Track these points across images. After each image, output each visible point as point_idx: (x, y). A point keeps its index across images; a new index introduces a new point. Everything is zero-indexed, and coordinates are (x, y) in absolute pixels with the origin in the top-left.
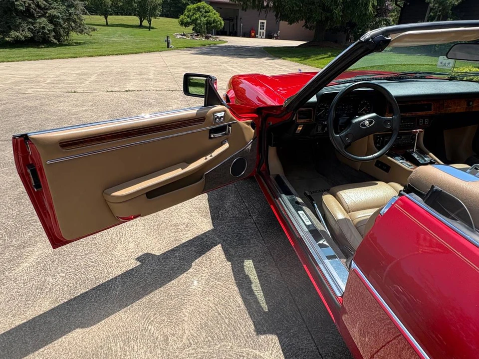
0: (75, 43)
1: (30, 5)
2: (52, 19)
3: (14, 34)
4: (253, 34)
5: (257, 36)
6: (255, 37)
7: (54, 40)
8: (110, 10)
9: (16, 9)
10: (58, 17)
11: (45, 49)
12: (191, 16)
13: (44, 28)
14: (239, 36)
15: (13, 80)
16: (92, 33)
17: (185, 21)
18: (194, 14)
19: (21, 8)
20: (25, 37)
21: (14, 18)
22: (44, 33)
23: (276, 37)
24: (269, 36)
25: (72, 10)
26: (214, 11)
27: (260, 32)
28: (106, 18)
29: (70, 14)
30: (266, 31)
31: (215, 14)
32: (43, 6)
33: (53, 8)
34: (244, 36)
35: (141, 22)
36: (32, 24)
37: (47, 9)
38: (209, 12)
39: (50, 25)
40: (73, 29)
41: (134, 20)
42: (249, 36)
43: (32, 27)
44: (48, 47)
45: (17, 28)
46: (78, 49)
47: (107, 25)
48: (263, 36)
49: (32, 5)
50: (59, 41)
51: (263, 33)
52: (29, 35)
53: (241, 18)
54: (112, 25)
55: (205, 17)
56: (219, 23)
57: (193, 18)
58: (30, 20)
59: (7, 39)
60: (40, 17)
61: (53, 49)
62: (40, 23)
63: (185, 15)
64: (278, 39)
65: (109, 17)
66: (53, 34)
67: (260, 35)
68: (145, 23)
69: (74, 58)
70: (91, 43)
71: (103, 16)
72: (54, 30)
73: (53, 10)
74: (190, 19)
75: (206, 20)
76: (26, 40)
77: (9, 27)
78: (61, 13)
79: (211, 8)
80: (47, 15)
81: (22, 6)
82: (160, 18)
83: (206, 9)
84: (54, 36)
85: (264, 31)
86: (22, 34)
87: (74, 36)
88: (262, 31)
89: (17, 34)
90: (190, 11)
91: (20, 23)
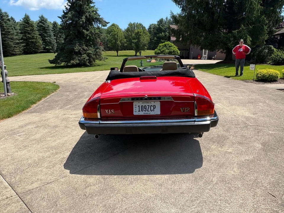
0: (98, 65)
1: (80, 49)
2: (88, 55)
3: (72, 62)
4: (199, 57)
5: (202, 58)
6: (200, 59)
7: (88, 64)
8: (120, 48)
9: (74, 51)
10: (91, 54)
11: (84, 68)
12: (161, 49)
13: (84, 59)
14: (191, 59)
15: (69, 78)
16: (106, 60)
17: (157, 52)
18: (162, 48)
19: (77, 50)
20: (76, 63)
21: (73, 55)
22: (84, 61)
23: (213, 58)
24: (210, 58)
25: (98, 50)
26: (174, 46)
27: (204, 56)
28: (117, 52)
29: (97, 52)
30: (208, 55)
31: (174, 48)
32: (85, 49)
33: (90, 50)
34: (194, 58)
35: (136, 53)
36: (80, 57)
37: (87, 51)
38: (171, 47)
39: (87, 57)
40: (97, 59)
41: (133, 53)
42: (197, 59)
43: (80, 59)
44: (85, 67)
45: (73, 59)
46: (98, 68)
47: (118, 56)
48: (206, 58)
49: (81, 49)
50: (90, 64)
51: (206, 56)
52: (78, 62)
53: (192, 49)
54: (121, 56)
55: (169, 49)
56: (176, 52)
57: (162, 50)
58: (79, 56)
59: (69, 64)
60: (84, 54)
61: (87, 68)
62: (83, 57)
63: (158, 49)
64: (215, 60)
65: (119, 52)
66: (88, 61)
67: (204, 58)
68: (138, 54)
69: (94, 71)
70: (105, 65)
71: (116, 52)
72: (89, 59)
73: (89, 51)
74: (160, 51)
75: (169, 51)
76: (76, 64)
77: (71, 59)
78: (93, 52)
79: (173, 44)
80: (87, 53)
81: (77, 49)
82: (147, 51)
83: (170, 45)
84: (88, 62)
85: (207, 55)
86: (75, 62)
87: (97, 62)
88: (205, 55)
89: (73, 62)
90: (161, 47)
91: (75, 57)
